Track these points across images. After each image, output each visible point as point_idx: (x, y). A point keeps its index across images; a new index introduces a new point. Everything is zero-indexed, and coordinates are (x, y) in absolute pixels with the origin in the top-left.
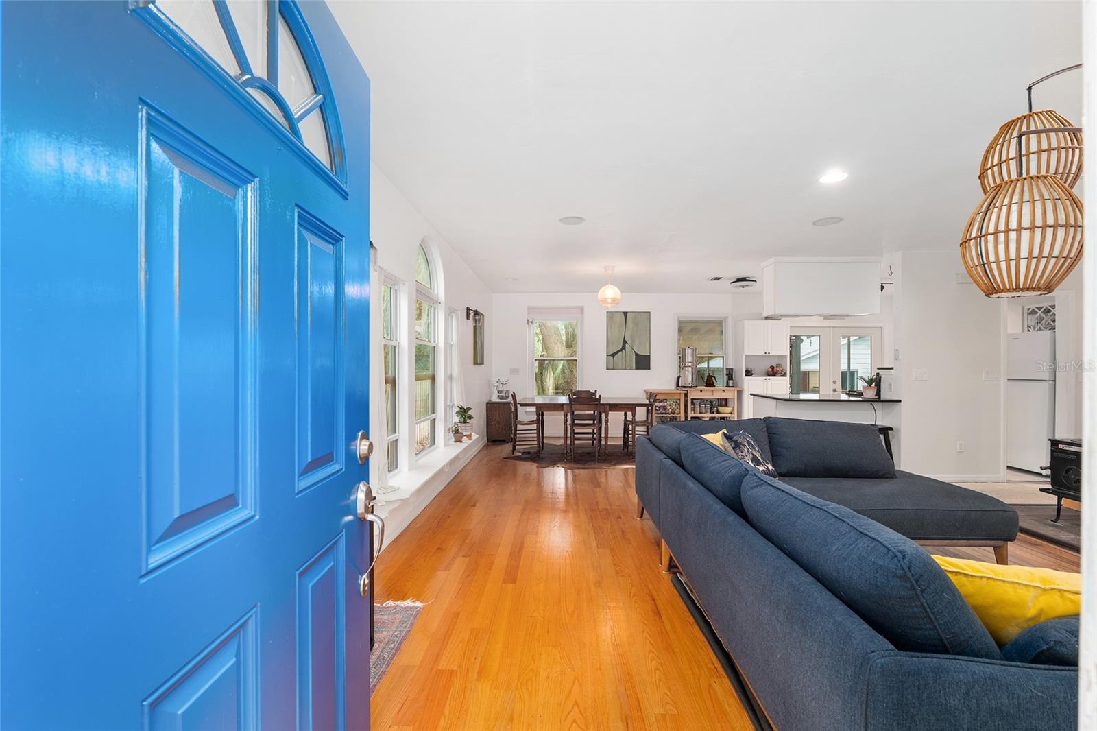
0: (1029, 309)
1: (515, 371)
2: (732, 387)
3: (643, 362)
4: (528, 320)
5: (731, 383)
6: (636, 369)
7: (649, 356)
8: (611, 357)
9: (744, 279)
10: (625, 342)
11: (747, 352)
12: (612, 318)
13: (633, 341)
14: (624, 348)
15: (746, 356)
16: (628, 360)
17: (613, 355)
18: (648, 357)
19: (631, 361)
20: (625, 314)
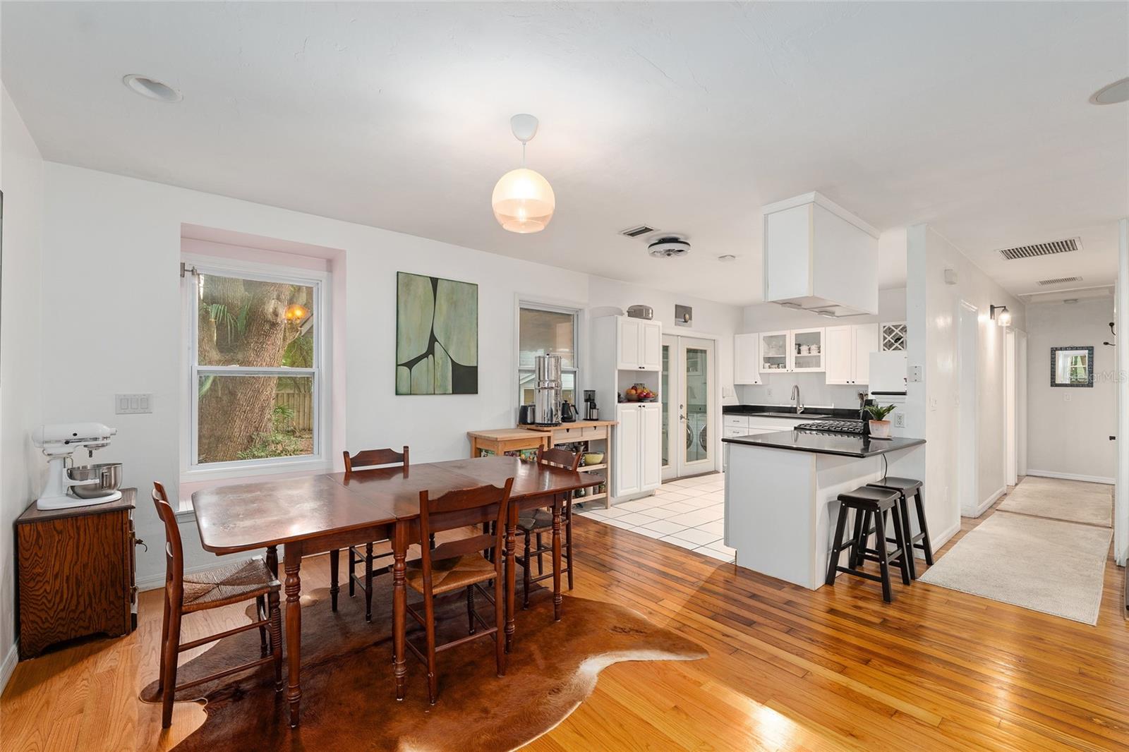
0: (884, 327)
1: (134, 405)
2: (597, 420)
3: (465, 380)
4: (183, 265)
5: (595, 414)
6: (454, 392)
7: (477, 367)
8: (406, 369)
9: (675, 240)
10: (433, 339)
11: (622, 366)
12: (408, 285)
13: (448, 338)
14: (431, 351)
15: (619, 371)
16: (438, 374)
17: (410, 365)
18: (474, 371)
19: (444, 377)
20: (434, 281)
